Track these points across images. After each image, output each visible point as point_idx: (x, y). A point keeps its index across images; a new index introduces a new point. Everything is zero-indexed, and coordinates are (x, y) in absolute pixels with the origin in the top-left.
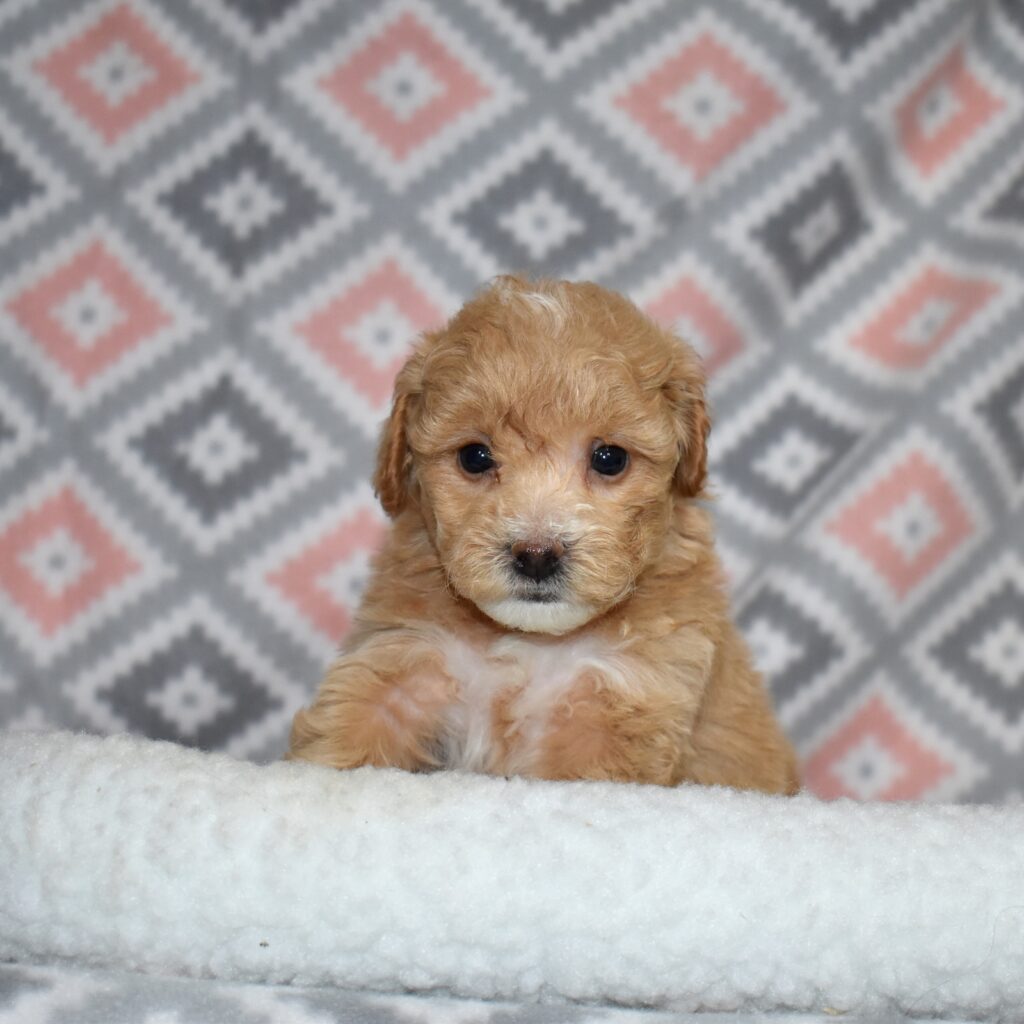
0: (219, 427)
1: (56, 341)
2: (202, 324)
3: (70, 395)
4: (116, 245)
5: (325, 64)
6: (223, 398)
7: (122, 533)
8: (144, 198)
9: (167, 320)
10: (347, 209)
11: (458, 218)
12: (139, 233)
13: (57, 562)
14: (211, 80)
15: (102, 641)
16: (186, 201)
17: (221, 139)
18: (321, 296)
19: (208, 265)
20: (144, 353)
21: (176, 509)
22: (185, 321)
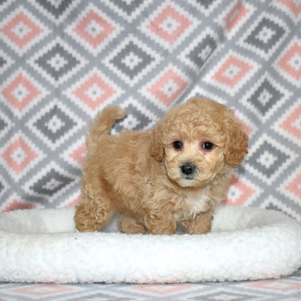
0: (55, 118)
1: (13, 100)
2: (49, 93)
3: (18, 114)
4: (25, 74)
5: (74, 25)
6: (55, 111)
7: (33, 147)
8: (31, 62)
9: (40, 92)
10: (83, 62)
11: (111, 62)
12: (31, 70)
13: (19, 156)
14: (46, 31)
15: (30, 175)
16: (42, 62)
17: (50, 46)
18: (78, 84)
19: (49, 78)
20: (35, 102)
21: (46, 140)
22: (44, 92)
